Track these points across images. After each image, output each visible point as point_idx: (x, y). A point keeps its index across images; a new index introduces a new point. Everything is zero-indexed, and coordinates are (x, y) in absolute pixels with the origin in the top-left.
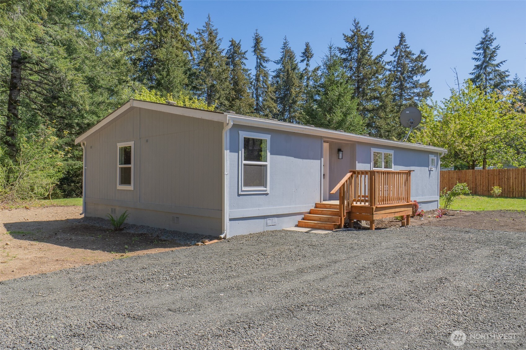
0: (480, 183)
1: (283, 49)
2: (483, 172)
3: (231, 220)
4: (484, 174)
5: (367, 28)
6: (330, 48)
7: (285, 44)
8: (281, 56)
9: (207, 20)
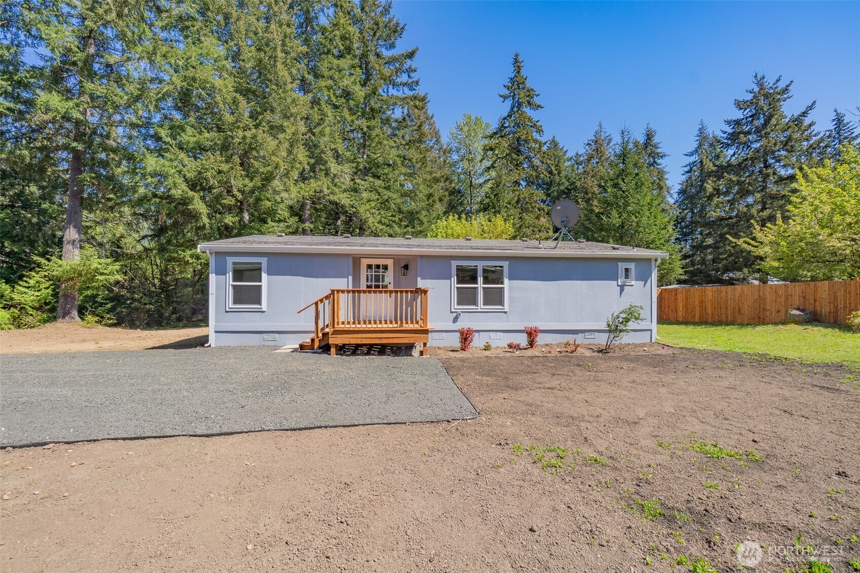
0: (845, 304)
1: (698, 136)
2: (850, 285)
3: (216, 332)
4: (853, 288)
5: (778, 81)
6: (623, 133)
7: (700, 130)
8: (697, 146)
9: (597, 128)
